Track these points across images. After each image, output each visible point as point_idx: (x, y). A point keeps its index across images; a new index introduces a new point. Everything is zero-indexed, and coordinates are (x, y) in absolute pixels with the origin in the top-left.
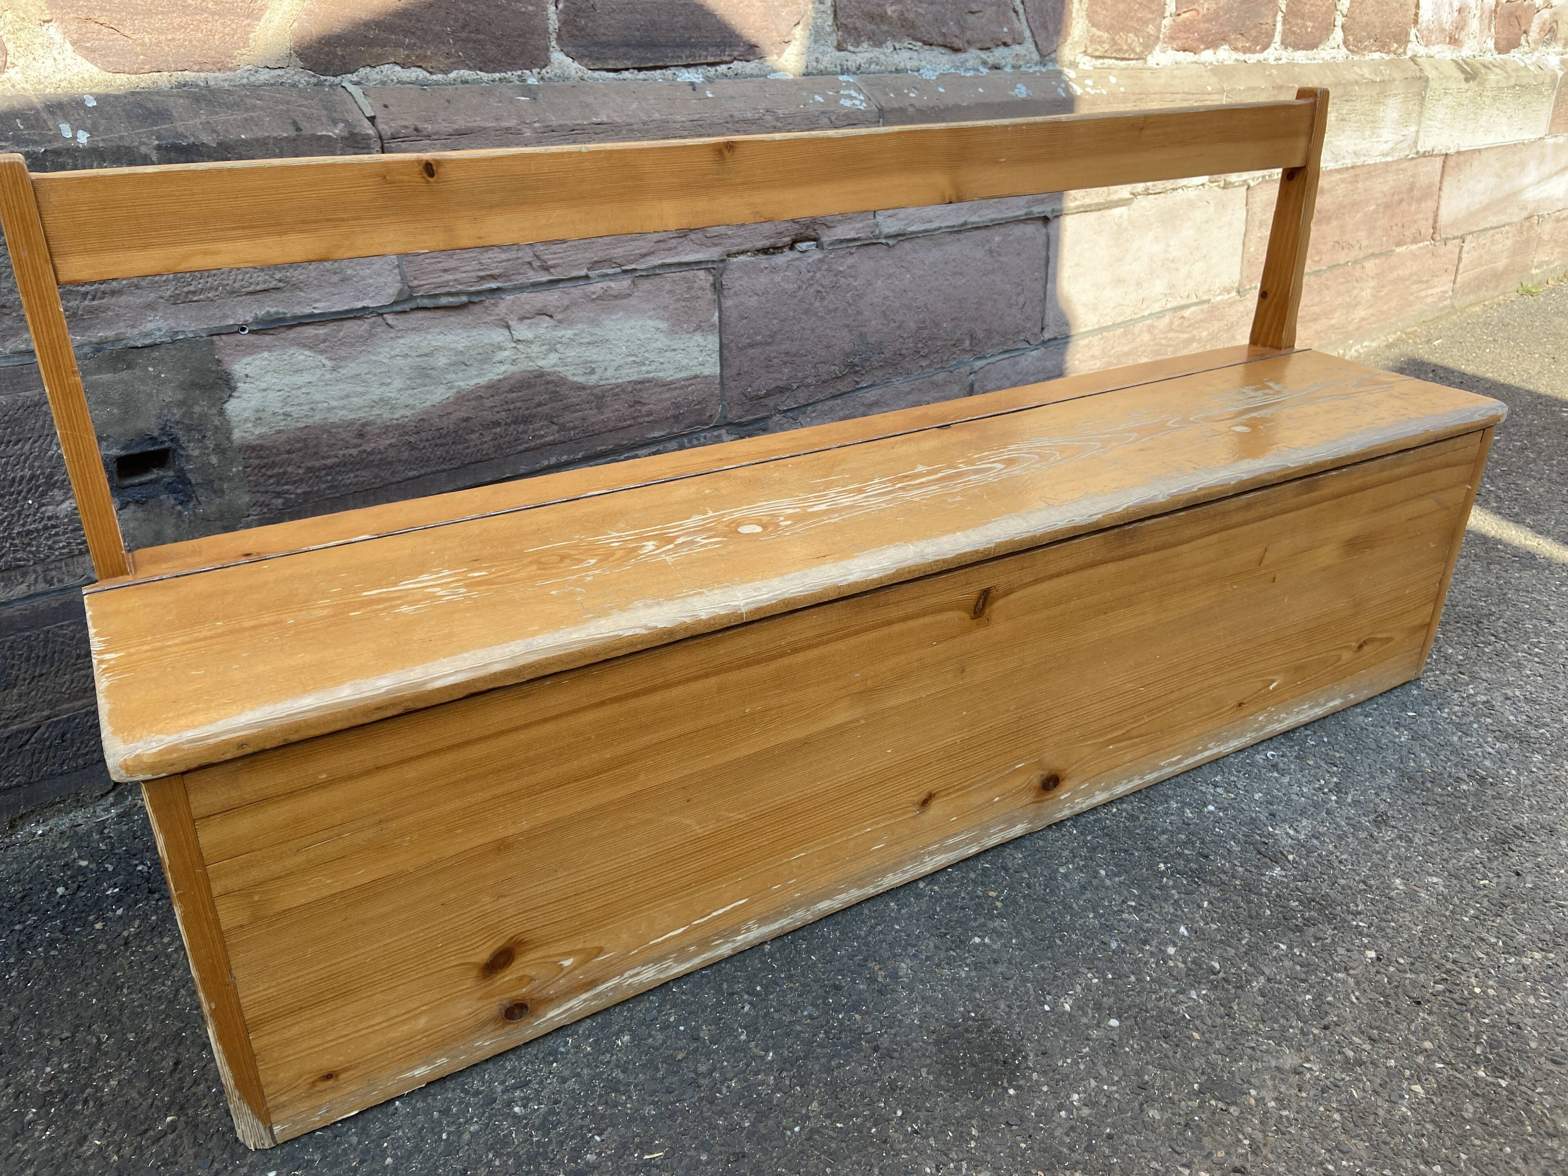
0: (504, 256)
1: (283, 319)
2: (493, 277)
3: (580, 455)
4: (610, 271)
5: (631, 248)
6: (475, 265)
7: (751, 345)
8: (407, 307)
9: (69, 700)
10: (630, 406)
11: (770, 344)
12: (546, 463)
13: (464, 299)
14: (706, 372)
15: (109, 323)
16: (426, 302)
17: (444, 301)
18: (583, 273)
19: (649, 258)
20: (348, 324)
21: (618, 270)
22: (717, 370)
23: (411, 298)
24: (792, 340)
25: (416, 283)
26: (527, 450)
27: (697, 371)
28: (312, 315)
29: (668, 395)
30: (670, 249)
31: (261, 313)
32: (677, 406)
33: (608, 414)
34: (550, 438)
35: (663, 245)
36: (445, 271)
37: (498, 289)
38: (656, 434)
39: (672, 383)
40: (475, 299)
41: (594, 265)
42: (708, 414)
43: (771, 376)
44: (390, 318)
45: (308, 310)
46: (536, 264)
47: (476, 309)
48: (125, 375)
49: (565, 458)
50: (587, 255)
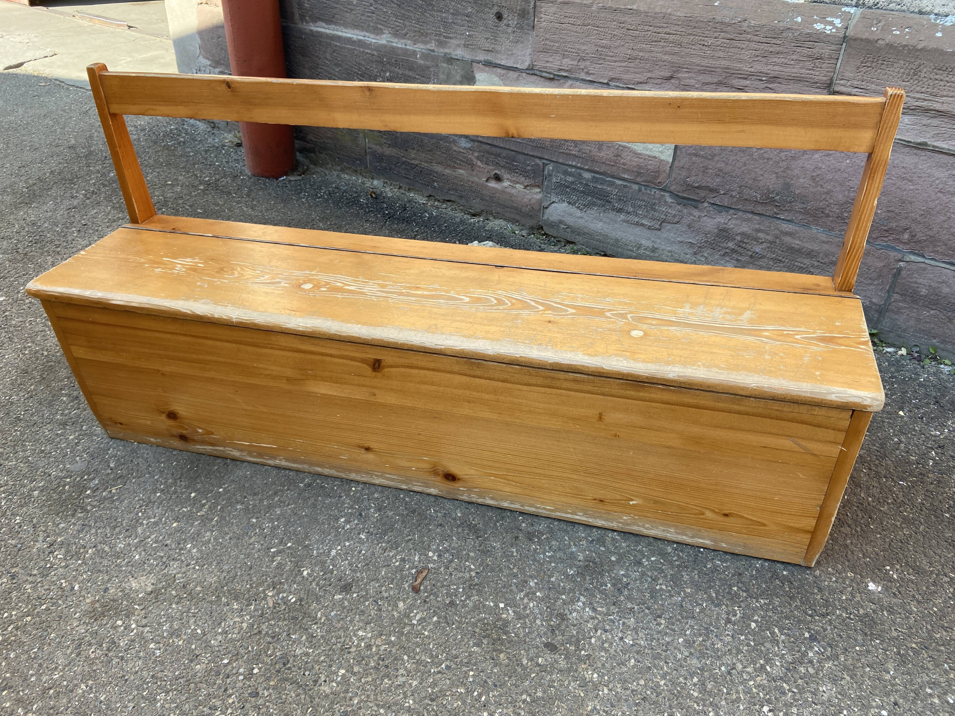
0: (572, 63)
1: (492, 63)
2: (565, 71)
3: (587, 167)
4: (621, 85)
5: (633, 77)
6: (558, 63)
7: (696, 155)
8: (531, 72)
9: (424, 162)
10: (614, 156)
11: (710, 159)
12: (571, 163)
13: (552, 76)
14: (662, 158)
15: (449, 48)
16: (538, 73)
17: (544, 74)
18: (606, 81)
19: (643, 85)
20: (511, 72)
21: (625, 86)
22: (671, 160)
23: (532, 69)
24: (727, 164)
25: (535, 63)
26: (563, 153)
27: (657, 155)
28: (500, 65)
29: (637, 160)
30: (657, 84)
31: (486, 58)
32: (640, 167)
33: (602, 155)
34: (573, 152)
35: (652, 81)
36: (547, 62)
37: (566, 77)
38: (626, 176)
39: (640, 154)
40: (556, 78)
41: (612, 79)
42: (659, 181)
43: (705, 178)
44: (524, 74)
45: (499, 62)
46: (585, 70)
47: (557, 82)
48: (450, 66)
49: (579, 165)
50: (610, 74)
